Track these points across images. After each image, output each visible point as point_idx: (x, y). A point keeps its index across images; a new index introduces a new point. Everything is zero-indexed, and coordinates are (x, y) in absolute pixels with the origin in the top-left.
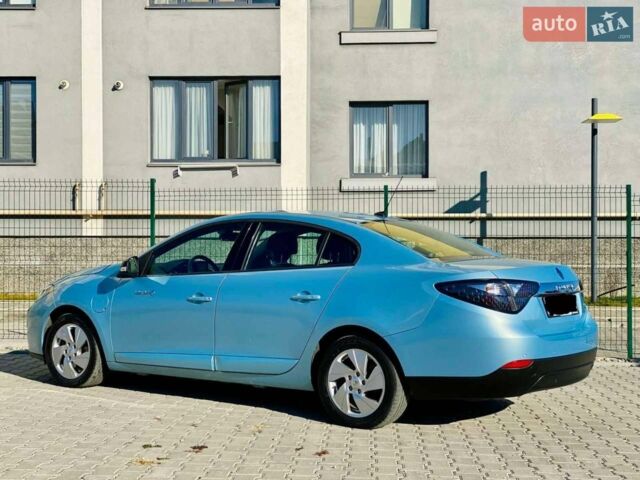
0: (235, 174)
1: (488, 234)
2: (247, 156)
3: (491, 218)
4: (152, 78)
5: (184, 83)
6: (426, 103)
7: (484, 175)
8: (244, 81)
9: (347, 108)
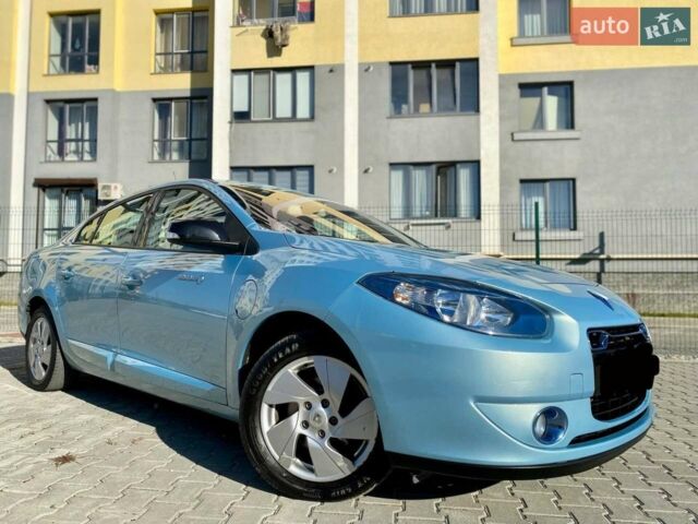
0: (448, 227)
1: (606, 270)
2: (455, 215)
3: (609, 259)
4: (391, 164)
5: (411, 167)
6: (574, 180)
7: (602, 235)
8: (453, 164)
9: (518, 184)
